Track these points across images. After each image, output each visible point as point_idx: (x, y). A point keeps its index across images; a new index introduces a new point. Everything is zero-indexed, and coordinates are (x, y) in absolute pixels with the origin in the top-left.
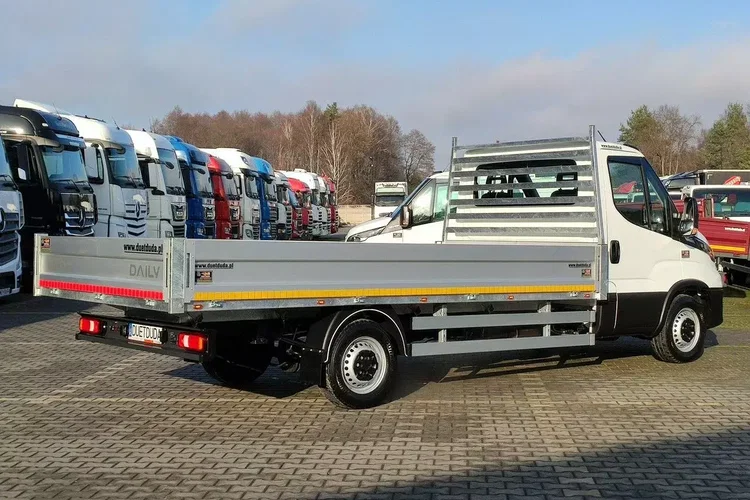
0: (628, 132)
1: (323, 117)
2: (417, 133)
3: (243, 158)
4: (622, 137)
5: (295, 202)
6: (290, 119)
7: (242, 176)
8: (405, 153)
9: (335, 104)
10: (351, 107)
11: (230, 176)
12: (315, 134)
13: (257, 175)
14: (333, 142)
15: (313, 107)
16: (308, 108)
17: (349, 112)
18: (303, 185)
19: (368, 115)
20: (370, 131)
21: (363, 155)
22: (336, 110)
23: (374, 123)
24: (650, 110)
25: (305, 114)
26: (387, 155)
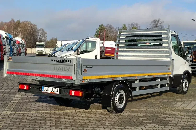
0: (98, 30)
1: (16, 23)
2: (42, 29)
3: (6, 33)
4: (97, 32)
5: (18, 47)
6: (6, 23)
7: (6, 39)
8: (39, 34)
9: (19, 20)
10: (24, 21)
11: (4, 39)
12: (13, 28)
13: (10, 38)
14: (19, 30)
15: (13, 20)
16: (12, 20)
17: (23, 22)
18: (19, 42)
19: (29, 24)
20: (29, 28)
21: (27, 34)
22: (19, 22)
23: (30, 26)
24: (104, 25)
25: (10, 22)
26: (34, 34)
